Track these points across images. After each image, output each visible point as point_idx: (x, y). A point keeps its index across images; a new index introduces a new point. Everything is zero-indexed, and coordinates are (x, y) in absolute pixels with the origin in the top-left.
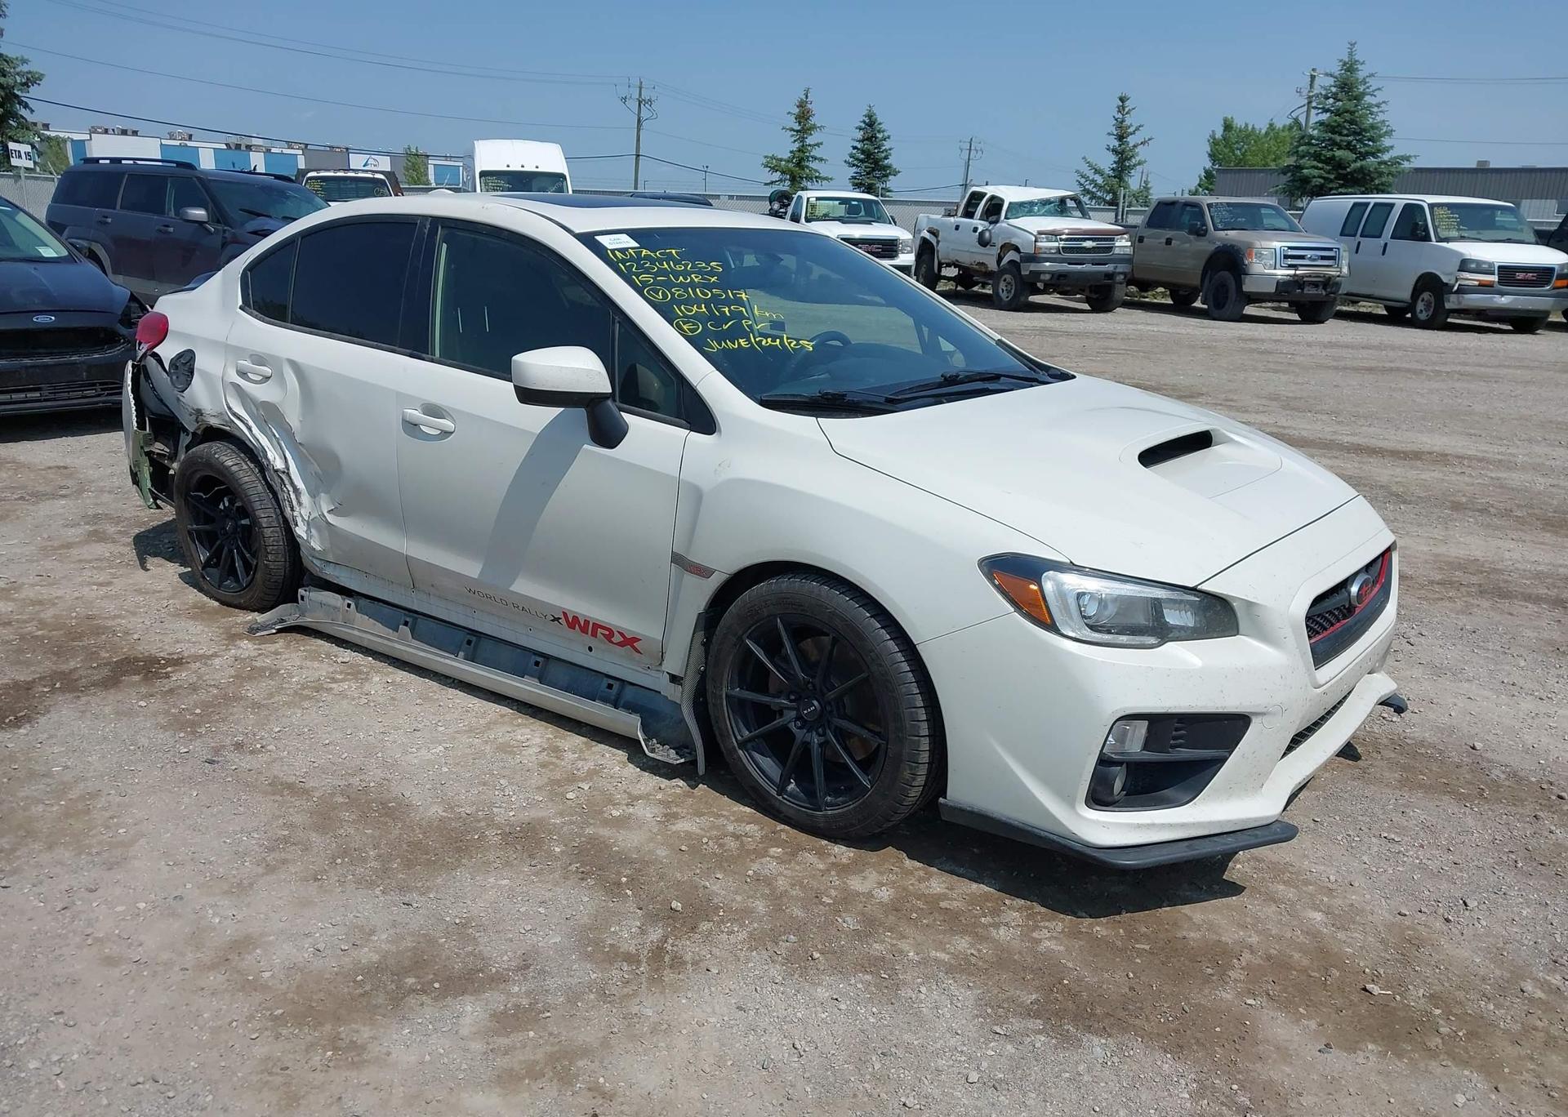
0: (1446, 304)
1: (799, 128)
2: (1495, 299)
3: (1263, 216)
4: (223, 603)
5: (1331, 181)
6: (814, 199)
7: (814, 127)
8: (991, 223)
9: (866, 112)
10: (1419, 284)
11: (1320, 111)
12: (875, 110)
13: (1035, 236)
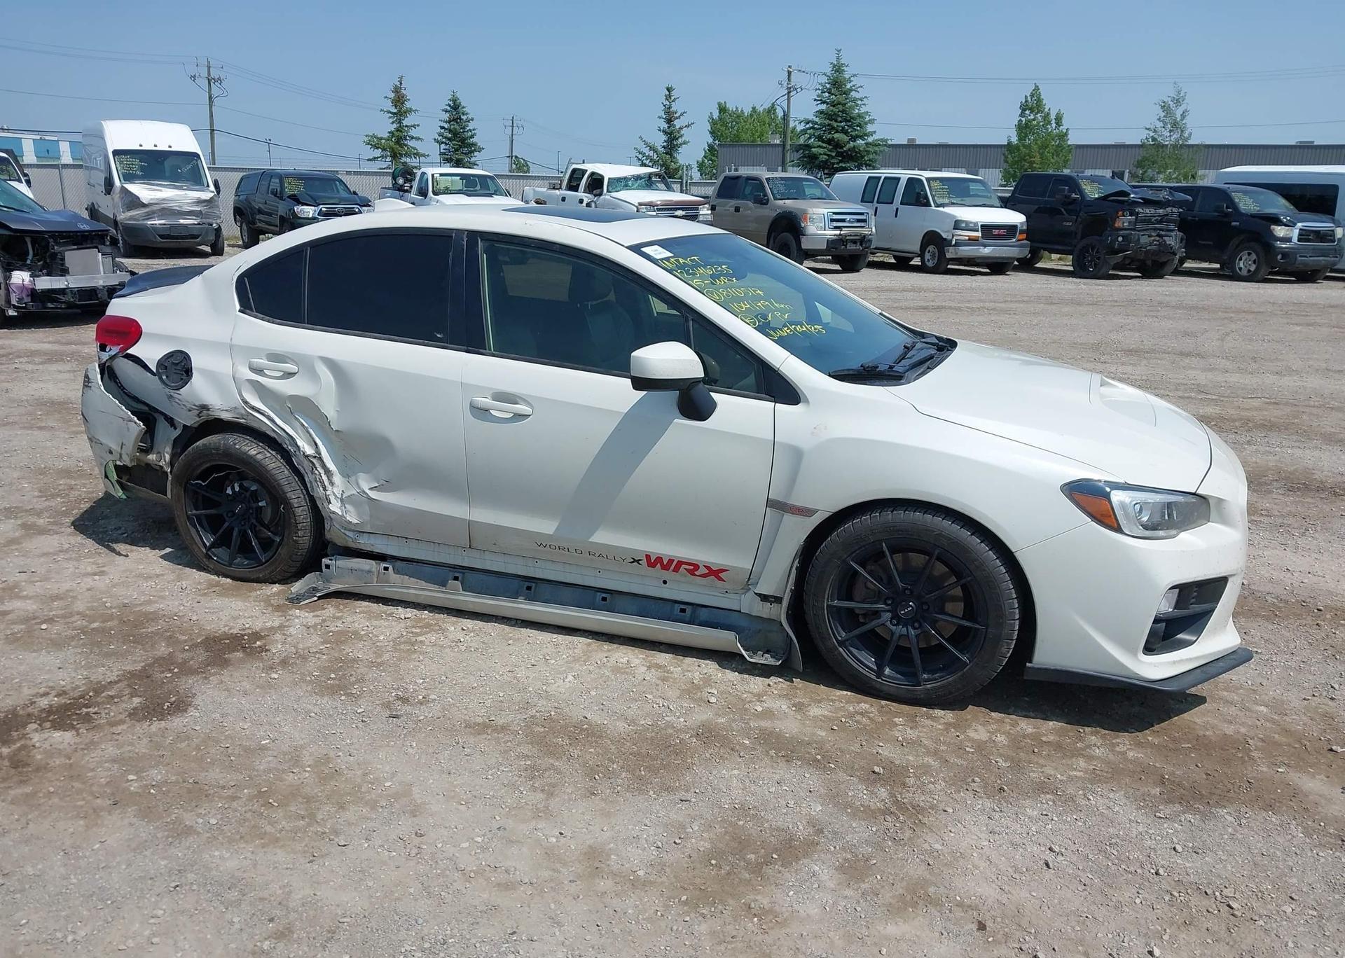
0: (946, 254)
1: (395, 111)
2: (981, 250)
3: (805, 186)
4: (234, 578)
5: (833, 157)
6: (438, 175)
7: (410, 110)
8: (595, 196)
9: (450, 97)
10: (924, 241)
11: (819, 102)
12: (458, 95)
13: (637, 207)
